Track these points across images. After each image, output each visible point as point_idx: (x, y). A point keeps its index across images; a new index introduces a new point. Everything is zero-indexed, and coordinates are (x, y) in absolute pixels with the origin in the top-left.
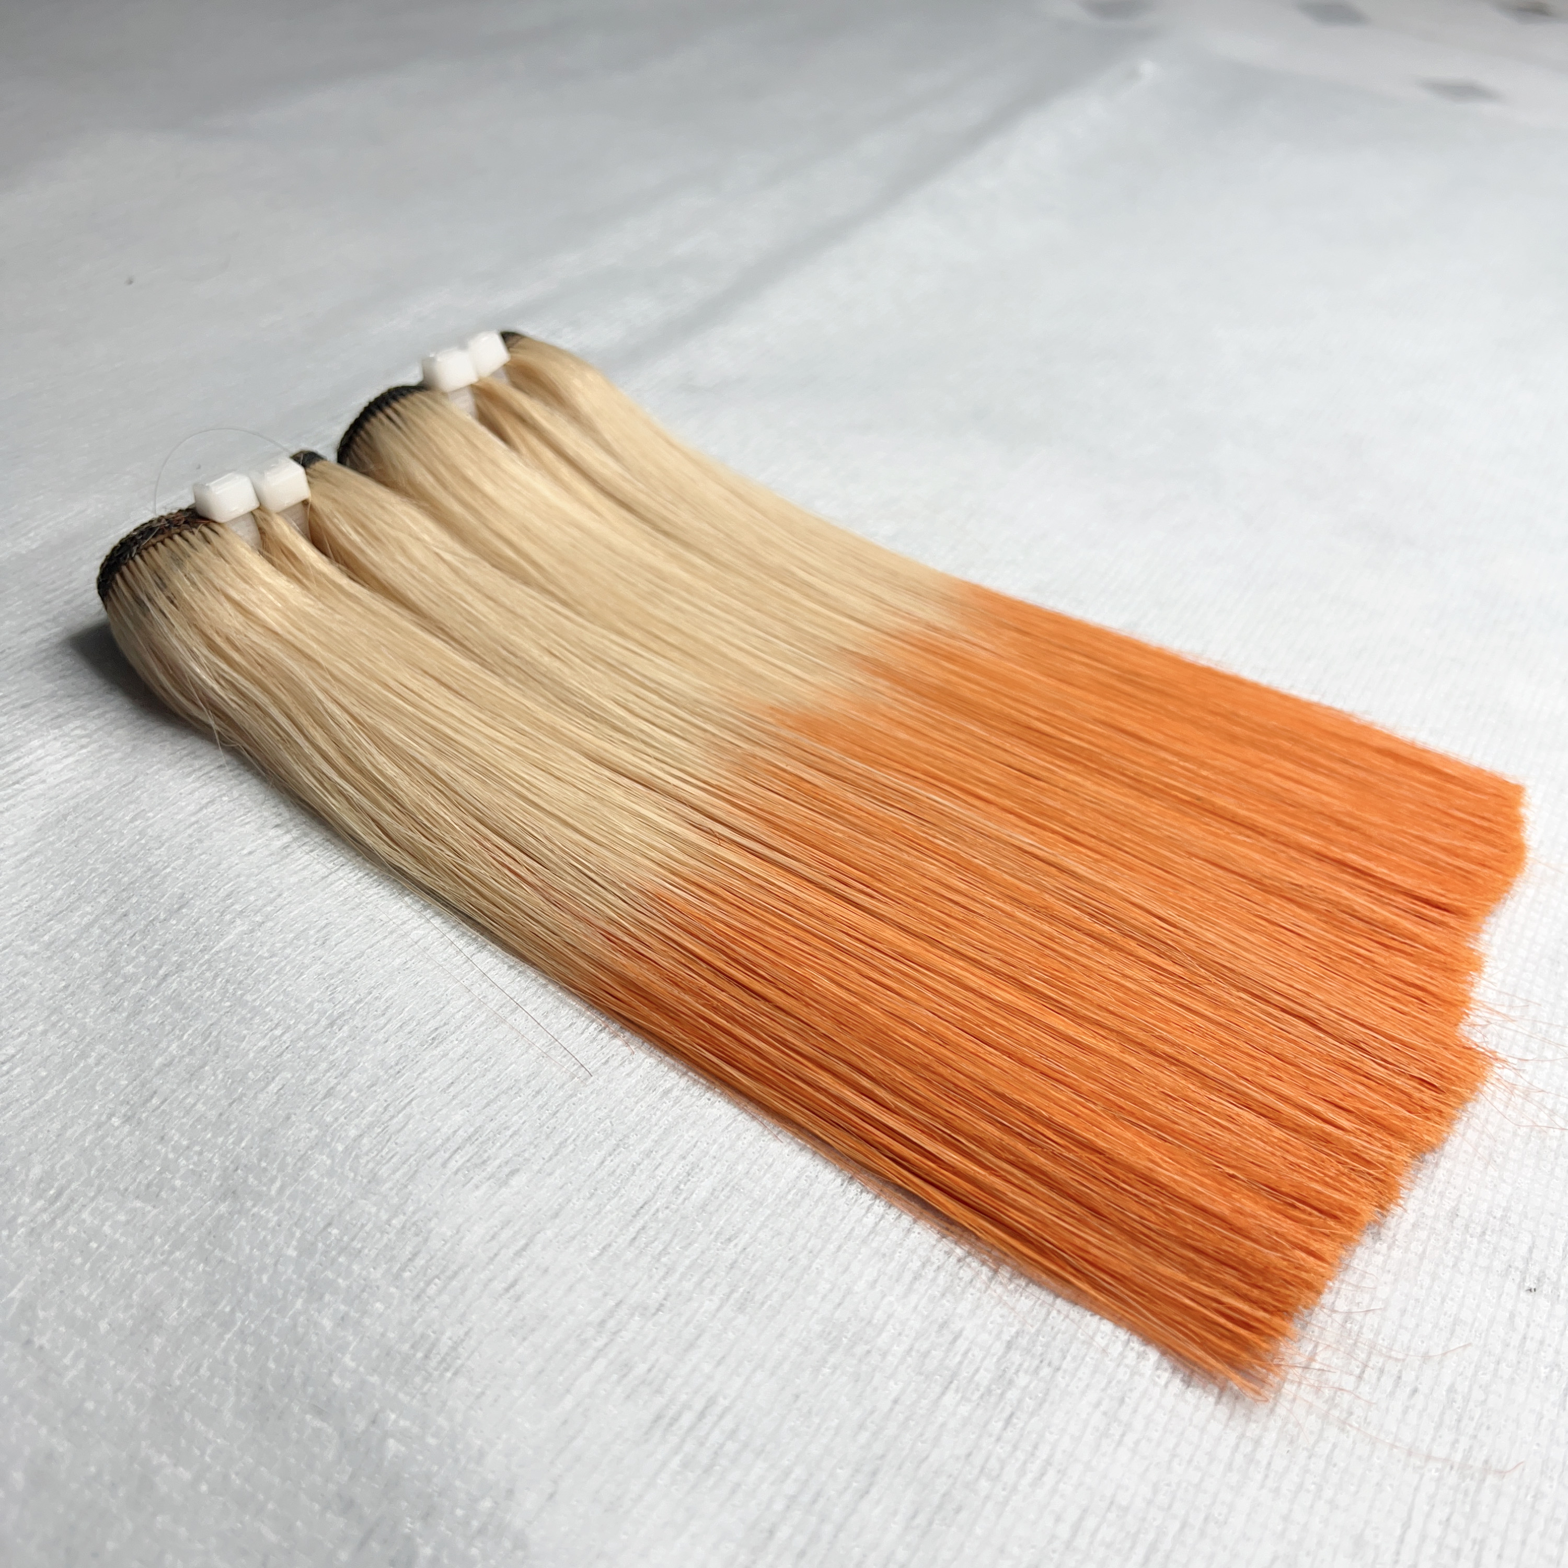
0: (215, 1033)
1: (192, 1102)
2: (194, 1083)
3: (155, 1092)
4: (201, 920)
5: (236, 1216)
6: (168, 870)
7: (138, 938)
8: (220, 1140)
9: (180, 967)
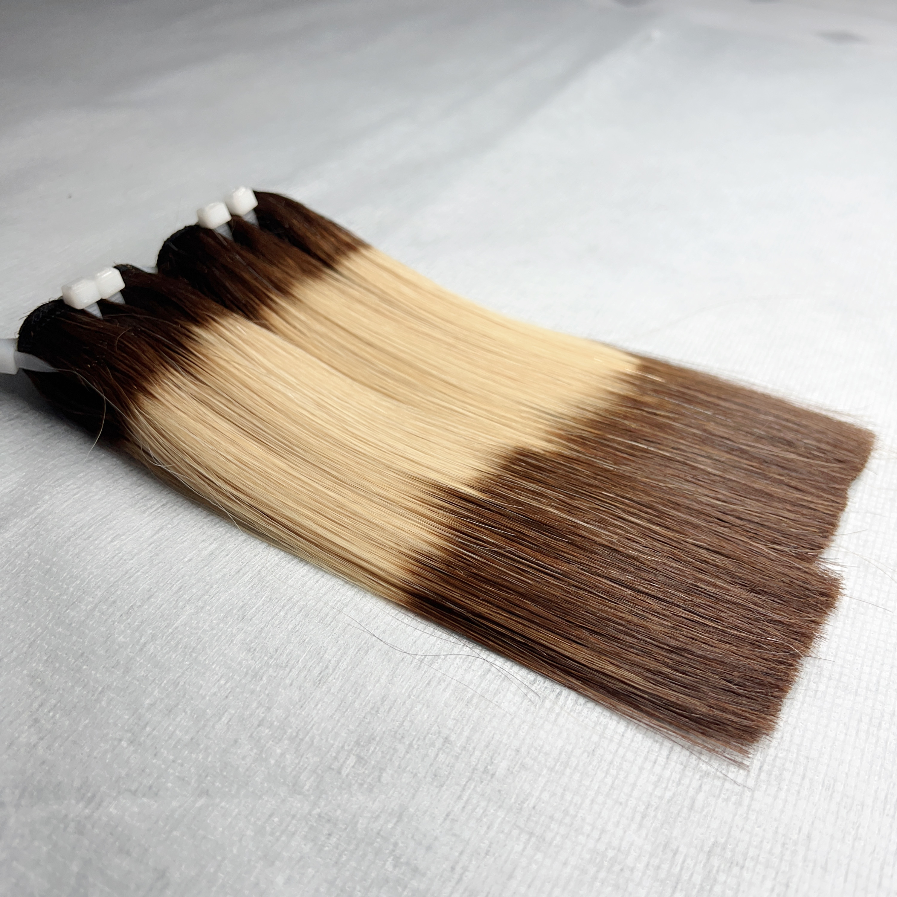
0: (182, 683)
1: (173, 730)
2: (172, 716)
3: (147, 724)
4: (164, 606)
5: (210, 808)
6: (139, 573)
7: (125, 618)
8: (194, 756)
9: (154, 637)
